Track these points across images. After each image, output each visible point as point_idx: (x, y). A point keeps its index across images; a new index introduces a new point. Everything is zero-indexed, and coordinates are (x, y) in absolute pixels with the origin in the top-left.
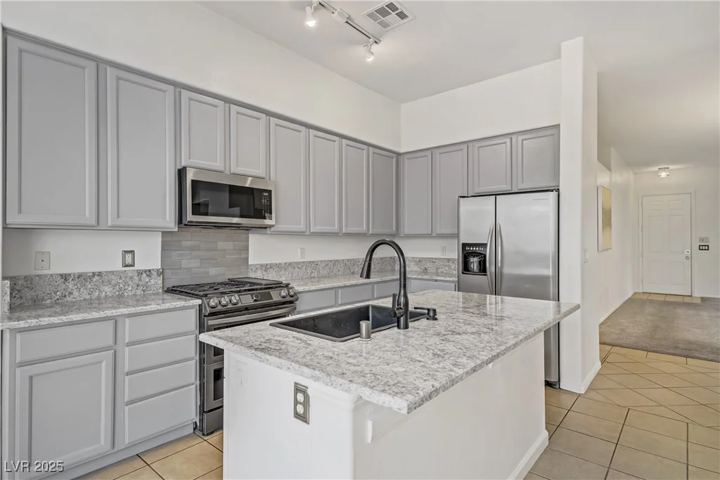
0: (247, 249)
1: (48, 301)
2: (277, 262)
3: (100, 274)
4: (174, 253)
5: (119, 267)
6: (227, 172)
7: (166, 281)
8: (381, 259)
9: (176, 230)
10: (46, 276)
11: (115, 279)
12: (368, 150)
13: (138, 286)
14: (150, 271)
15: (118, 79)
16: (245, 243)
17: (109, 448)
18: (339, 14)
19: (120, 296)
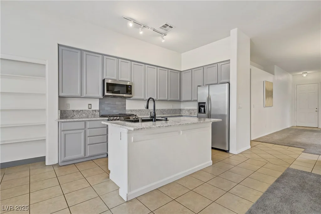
0: (125, 104)
1: (69, 117)
2: (136, 109)
3: (82, 110)
4: (103, 105)
5: (87, 109)
6: (118, 80)
7: (100, 114)
8: (175, 109)
9: (102, 98)
10: (69, 110)
11: (86, 112)
12: (168, 71)
13: (92, 114)
14: (96, 110)
15: (86, 54)
17: (84, 156)
18: (151, 28)
19: (88, 117)
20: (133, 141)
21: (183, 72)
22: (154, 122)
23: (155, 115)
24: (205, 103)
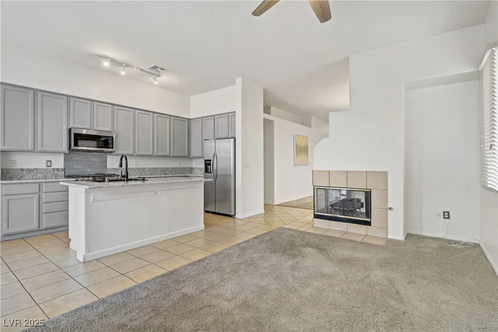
0: (106, 161)
1: (16, 178)
3: (36, 169)
4: (70, 162)
5: (45, 167)
6: (92, 129)
7: (66, 173)
8: (183, 168)
9: (68, 152)
10: (15, 169)
11: (43, 172)
12: (170, 119)
13: (53, 174)
14: (58, 169)
15: (42, 96)
16: (105, 159)
17: (37, 227)
18: (137, 68)
19: (45, 178)
20: (92, 201)
21: (192, 121)
22: (126, 182)
23: (127, 174)
24: (211, 160)
